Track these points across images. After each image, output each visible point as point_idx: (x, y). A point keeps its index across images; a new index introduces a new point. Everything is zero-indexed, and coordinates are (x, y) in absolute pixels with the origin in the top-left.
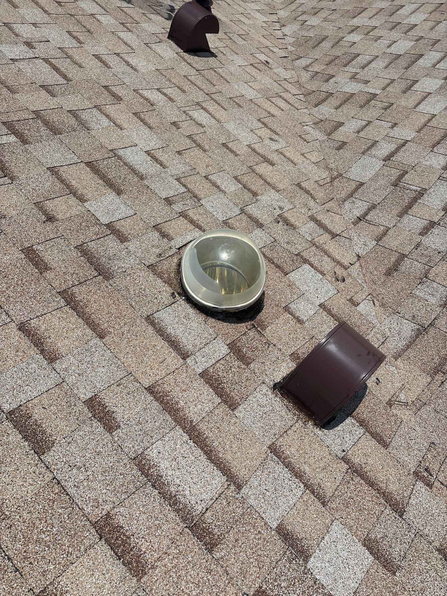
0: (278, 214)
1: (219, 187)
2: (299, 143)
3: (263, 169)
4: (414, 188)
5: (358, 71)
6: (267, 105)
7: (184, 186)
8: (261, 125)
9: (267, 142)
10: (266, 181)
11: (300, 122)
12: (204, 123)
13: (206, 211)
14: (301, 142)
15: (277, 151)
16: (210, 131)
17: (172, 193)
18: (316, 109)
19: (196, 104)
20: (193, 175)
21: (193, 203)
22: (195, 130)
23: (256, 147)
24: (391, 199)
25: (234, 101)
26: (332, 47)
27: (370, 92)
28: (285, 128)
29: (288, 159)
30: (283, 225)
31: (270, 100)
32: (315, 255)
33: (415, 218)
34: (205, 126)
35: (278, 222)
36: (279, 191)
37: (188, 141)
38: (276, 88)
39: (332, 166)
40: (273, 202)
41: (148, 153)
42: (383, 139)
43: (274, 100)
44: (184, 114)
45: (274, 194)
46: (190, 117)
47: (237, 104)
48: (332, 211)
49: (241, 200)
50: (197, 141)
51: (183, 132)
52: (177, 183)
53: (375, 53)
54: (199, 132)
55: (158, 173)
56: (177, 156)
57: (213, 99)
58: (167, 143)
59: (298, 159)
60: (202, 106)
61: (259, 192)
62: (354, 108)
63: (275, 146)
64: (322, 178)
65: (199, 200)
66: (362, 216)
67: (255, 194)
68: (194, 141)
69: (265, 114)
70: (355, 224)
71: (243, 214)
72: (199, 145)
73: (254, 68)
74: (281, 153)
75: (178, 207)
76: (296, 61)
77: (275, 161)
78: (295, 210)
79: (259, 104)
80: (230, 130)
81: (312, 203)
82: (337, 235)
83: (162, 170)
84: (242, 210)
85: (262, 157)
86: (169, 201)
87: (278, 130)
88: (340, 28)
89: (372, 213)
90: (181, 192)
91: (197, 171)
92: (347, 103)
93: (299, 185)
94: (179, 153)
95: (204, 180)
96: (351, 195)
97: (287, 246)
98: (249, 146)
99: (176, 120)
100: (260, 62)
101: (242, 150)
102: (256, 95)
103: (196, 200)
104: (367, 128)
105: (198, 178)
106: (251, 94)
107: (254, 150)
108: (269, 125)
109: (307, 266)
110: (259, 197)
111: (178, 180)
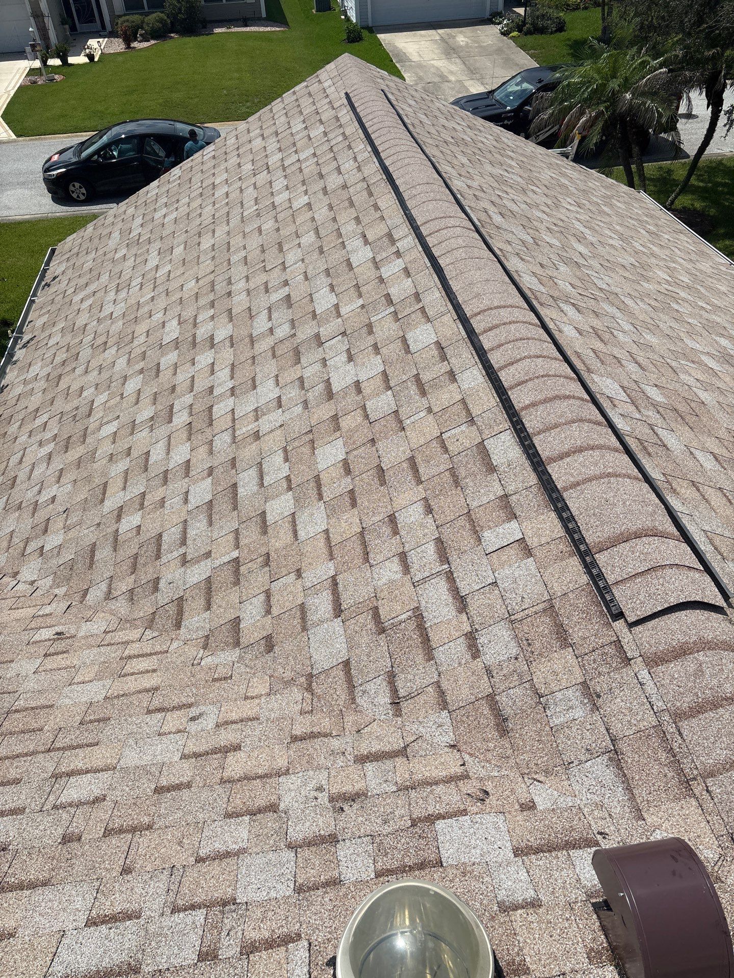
0: (326, 799)
1: (228, 853)
2: (224, 689)
3: (236, 765)
4: (404, 617)
5: (182, 550)
6: (131, 684)
7: (193, 907)
8: (159, 716)
9: (193, 727)
10: (261, 777)
11: (189, 664)
12: (97, 792)
13: (261, 904)
14: (224, 684)
15: (217, 726)
16: (119, 793)
17: (194, 939)
18: (183, 630)
19: (54, 780)
20: (182, 877)
21: (235, 916)
22: (102, 814)
23: (192, 747)
24: (398, 650)
25: (91, 722)
26: (115, 550)
27: (226, 561)
28: (188, 689)
29: (242, 721)
30: (351, 806)
31: (125, 675)
32: (425, 799)
33: (446, 647)
34: (105, 796)
35: (342, 809)
36: (288, 770)
37: (114, 841)
38: (113, 653)
39: (288, 675)
40: (303, 793)
41: (91, 923)
42: (305, 596)
43: (128, 669)
44: (60, 811)
45: (290, 781)
46: (70, 805)
47: (99, 721)
48: (362, 726)
49: (272, 835)
50: (123, 826)
51: (91, 837)
52: (182, 915)
53: (176, 519)
54: (110, 813)
55: (143, 933)
56: (129, 877)
57: (63, 749)
58: (95, 877)
59: (248, 709)
60: (64, 772)
61: (273, 798)
62: (228, 592)
63: (208, 723)
64: (301, 701)
65: (234, 901)
66: (392, 697)
67: (273, 808)
68: (121, 831)
69: (146, 697)
70: (398, 713)
71: (299, 850)
72: (133, 830)
73: (55, 657)
74: (226, 723)
75: (229, 948)
76: (87, 598)
77: (236, 742)
78: (333, 773)
79: (122, 693)
80: (139, 763)
81: (335, 743)
82: (405, 748)
83: (142, 923)
84: (290, 846)
85: (216, 753)
86: (207, 955)
87: (184, 700)
88: (99, 524)
89: (400, 684)
90: (202, 921)
91: (178, 866)
92: (213, 593)
93: (295, 739)
94: (126, 870)
95: (203, 868)
96: (351, 687)
97: (389, 826)
98: (184, 757)
99: (60, 831)
100: (52, 642)
101: (185, 771)
102: (104, 686)
103: (233, 907)
104: (274, 601)
105: (192, 874)
106: (96, 691)
107: (197, 755)
108: (166, 705)
109: (440, 825)
110: (282, 806)
111: (175, 910)
